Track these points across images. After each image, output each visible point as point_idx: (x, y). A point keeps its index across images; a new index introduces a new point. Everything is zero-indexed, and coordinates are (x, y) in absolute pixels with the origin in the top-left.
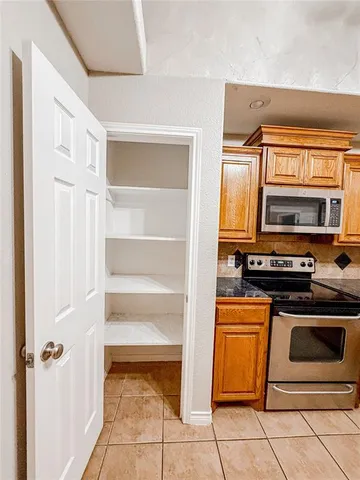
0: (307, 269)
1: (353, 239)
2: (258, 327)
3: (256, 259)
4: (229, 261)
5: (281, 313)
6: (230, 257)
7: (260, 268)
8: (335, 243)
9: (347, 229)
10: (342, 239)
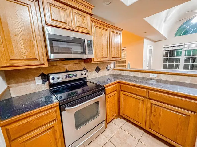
0: (84, 76)
1: (99, 60)
2: (52, 123)
3: (56, 76)
4: (36, 81)
5: (66, 108)
6: (36, 78)
7: (59, 81)
8: (93, 62)
9: (96, 55)
10: (95, 60)
